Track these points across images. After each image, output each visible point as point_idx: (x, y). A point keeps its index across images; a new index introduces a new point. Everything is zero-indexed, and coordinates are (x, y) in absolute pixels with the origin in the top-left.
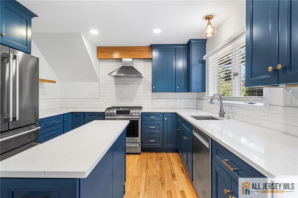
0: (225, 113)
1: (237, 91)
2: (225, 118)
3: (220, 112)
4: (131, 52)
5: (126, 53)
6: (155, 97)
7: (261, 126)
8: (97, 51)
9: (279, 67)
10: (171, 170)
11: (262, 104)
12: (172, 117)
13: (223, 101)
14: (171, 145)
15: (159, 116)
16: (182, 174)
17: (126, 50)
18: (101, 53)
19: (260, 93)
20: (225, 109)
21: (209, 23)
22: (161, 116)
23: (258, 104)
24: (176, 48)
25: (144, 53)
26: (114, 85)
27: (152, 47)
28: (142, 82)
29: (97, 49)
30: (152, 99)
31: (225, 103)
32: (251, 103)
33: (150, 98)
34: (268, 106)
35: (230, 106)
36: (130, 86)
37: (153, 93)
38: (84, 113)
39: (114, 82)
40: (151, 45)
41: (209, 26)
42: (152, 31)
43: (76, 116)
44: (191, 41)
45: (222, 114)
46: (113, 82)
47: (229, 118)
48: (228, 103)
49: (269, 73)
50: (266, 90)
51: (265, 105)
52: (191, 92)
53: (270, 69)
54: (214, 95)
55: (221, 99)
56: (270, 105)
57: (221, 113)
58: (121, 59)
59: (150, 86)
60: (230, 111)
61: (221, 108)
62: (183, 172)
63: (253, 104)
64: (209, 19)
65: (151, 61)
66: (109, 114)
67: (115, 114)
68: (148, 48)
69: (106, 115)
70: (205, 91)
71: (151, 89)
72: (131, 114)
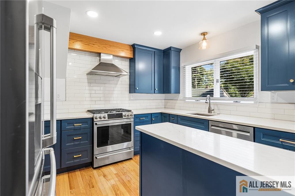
0: (214, 110)
1: (218, 93)
4: (112, 47)
5: (105, 47)
6: (132, 98)
12: (158, 117)
13: (211, 101)
15: (148, 116)
17: (106, 44)
21: (204, 39)
22: (150, 117)
25: (125, 51)
26: (87, 84)
27: (136, 47)
28: (119, 82)
31: (213, 103)
32: (237, 102)
35: (216, 104)
36: (106, 85)
37: (130, 94)
40: (134, 44)
41: (204, 41)
42: (153, 33)
45: (210, 111)
46: (86, 81)
51: (256, 102)
52: (171, 93)
53: (291, 81)
56: (259, 103)
58: (100, 53)
59: (127, 86)
61: (209, 106)
63: (240, 102)
64: (204, 35)
65: (129, 61)
66: (99, 119)
67: (107, 119)
68: (129, 46)
69: (95, 120)
70: (179, 93)
71: (128, 89)
72: (124, 117)
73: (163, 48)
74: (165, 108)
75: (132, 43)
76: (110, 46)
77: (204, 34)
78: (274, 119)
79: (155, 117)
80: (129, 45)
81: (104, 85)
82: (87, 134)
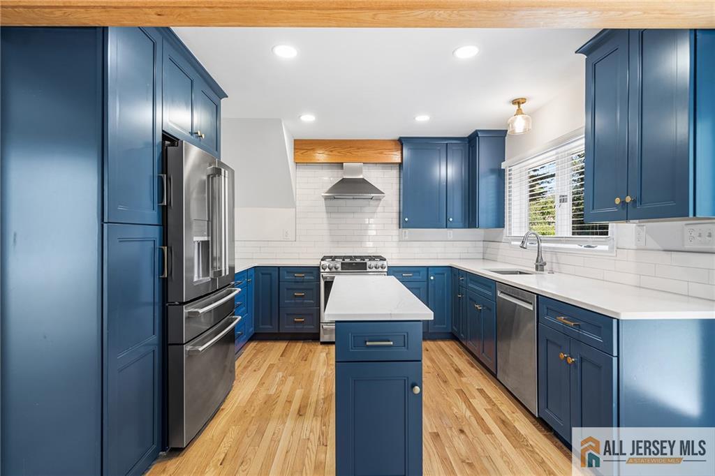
0: (545, 264)
1: (566, 227)
2: (545, 272)
3: (537, 261)
4: (361, 150)
5: (350, 153)
6: (405, 238)
7: (606, 281)
8: (295, 149)
9: (628, 199)
10: (451, 364)
11: (606, 248)
12: (443, 274)
13: (543, 245)
14: (443, 326)
15: (419, 272)
16: (473, 369)
17: (351, 147)
18: (302, 152)
19: (603, 231)
20: (546, 257)
21: (519, 112)
22: (424, 272)
23: (600, 247)
24: (447, 144)
25: (385, 153)
26: (324, 215)
27: (401, 142)
28: (380, 209)
29: (295, 144)
30: (400, 241)
31: (546, 247)
32: (590, 247)
33: (396, 239)
34: (615, 249)
35: (554, 251)
36: (356, 215)
37: (401, 229)
38: (279, 267)
39: (324, 208)
40: (400, 138)
41: (519, 117)
42: (414, 118)
43: (262, 274)
44: (479, 133)
45: (540, 266)
47: (552, 272)
48: (550, 248)
49: (616, 206)
50: (613, 227)
51: (611, 248)
52: (478, 227)
53: (618, 201)
54: (527, 234)
55: (539, 241)
56: (618, 248)
57: (539, 264)
58: (342, 163)
59: (395, 215)
60: (554, 261)
61: (538, 255)
62: (473, 366)
63: (593, 247)
64: (519, 103)
65: (398, 168)
66: (327, 270)
67: (340, 270)
68: (394, 143)
69: (322, 270)
70: (503, 227)
71: (396, 221)
72: (368, 270)
73: (466, 133)
74: (483, 259)
75: (396, 137)
76: (359, 149)
77: (517, 102)
78: (640, 287)
79: (436, 274)
80: (394, 141)
81: (352, 215)
82: (312, 289)
